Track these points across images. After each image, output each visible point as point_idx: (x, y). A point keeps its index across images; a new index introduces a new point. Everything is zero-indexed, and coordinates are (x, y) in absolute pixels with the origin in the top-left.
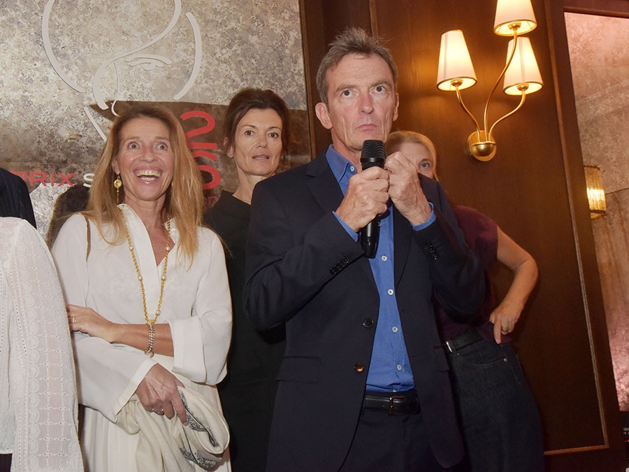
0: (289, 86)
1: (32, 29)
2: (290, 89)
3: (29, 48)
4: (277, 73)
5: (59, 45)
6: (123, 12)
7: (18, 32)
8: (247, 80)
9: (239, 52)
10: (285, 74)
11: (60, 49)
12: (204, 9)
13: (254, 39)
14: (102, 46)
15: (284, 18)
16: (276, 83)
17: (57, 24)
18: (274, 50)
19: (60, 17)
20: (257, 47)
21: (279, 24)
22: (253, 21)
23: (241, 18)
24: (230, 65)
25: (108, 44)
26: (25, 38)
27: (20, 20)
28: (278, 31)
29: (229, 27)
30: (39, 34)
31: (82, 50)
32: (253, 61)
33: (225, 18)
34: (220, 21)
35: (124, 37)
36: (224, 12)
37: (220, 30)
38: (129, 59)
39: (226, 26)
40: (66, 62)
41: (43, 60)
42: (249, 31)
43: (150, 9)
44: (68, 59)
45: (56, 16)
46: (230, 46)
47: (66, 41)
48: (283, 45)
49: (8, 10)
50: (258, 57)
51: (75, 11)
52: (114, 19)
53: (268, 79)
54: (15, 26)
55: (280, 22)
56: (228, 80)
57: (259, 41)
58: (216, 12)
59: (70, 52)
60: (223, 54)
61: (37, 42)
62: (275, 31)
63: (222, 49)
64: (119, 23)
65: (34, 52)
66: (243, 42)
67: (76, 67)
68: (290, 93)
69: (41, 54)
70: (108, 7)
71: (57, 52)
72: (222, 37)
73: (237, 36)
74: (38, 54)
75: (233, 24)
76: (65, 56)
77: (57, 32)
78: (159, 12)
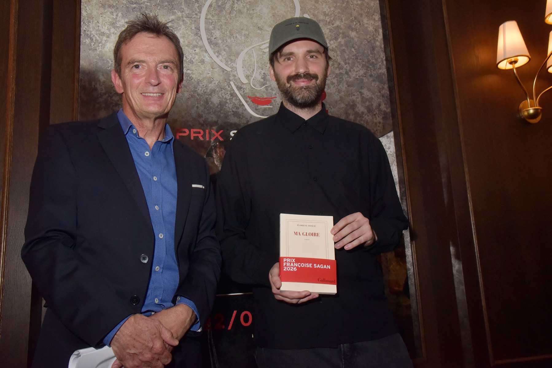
0: (380, 69)
1: (193, 25)
2: (380, 71)
3: (191, 38)
4: (371, 59)
5: (212, 36)
6: (258, 13)
7: (183, 27)
8: (349, 63)
9: (343, 43)
10: (376, 60)
11: (213, 39)
12: (317, 12)
13: (353, 34)
14: (243, 38)
15: (374, 19)
16: (371, 66)
17: (211, 21)
18: (368, 42)
19: (213, 16)
20: (356, 39)
21: (371, 24)
22: (352, 21)
23: (343, 19)
24: (337, 52)
25: (247, 36)
26: (188, 32)
27: (185, 19)
28: (371, 29)
29: (335, 25)
30: (198, 29)
31: (229, 40)
32: (353, 50)
33: (332, 19)
34: (328, 20)
35: (259, 31)
36: (331, 14)
37: (329, 27)
38: (262, 47)
39: (333, 24)
40: (217, 49)
41: (201, 47)
42: (350, 28)
43: (278, 12)
44: (219, 47)
45: (210, 16)
46: (336, 39)
47: (217, 33)
48: (374, 39)
49: (176, 11)
50: (356, 47)
51: (224, 13)
52: (252, 18)
53: (364, 63)
54: (181, 23)
55: (372, 22)
56: (335, 63)
57: (357, 36)
58: (325, 14)
59: (220, 41)
60: (331, 45)
61: (196, 34)
62: (368, 28)
63: (330, 41)
64: (255, 21)
65: (195, 41)
66: (345, 36)
67: (225, 53)
68: (380, 73)
69: (200, 43)
70: (248, 10)
71: (211, 42)
72: (330, 32)
73: (341, 31)
74: (197, 43)
75: (338, 23)
76: (216, 44)
77: (211, 27)
78: (285, 14)
